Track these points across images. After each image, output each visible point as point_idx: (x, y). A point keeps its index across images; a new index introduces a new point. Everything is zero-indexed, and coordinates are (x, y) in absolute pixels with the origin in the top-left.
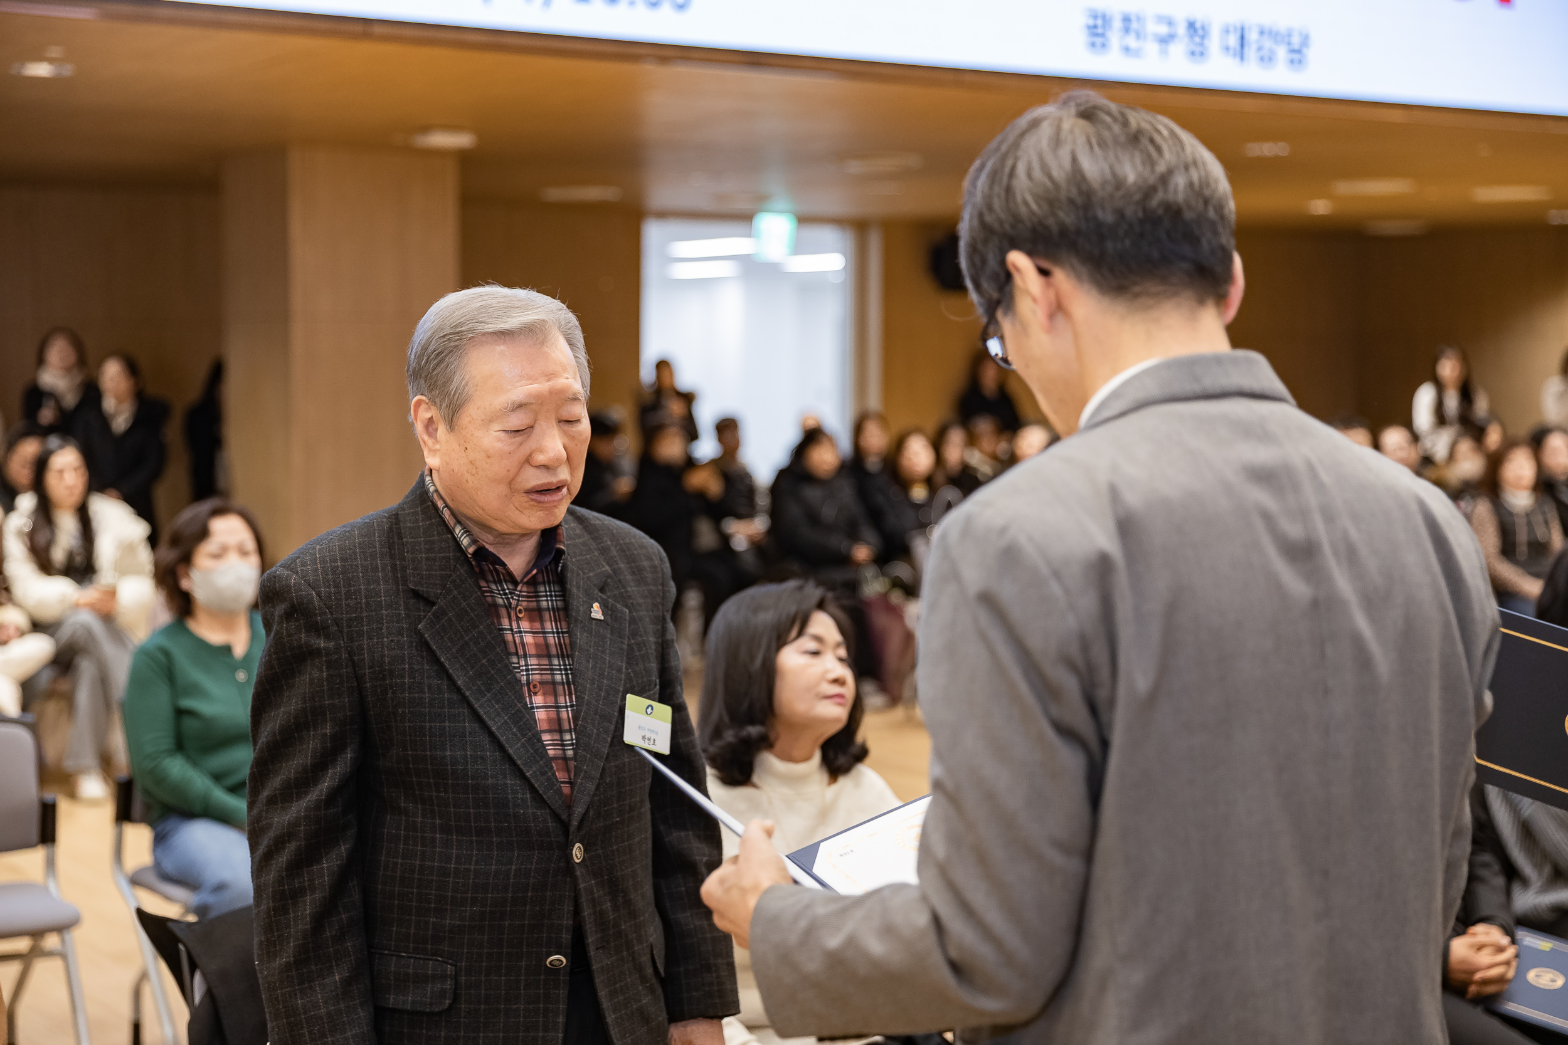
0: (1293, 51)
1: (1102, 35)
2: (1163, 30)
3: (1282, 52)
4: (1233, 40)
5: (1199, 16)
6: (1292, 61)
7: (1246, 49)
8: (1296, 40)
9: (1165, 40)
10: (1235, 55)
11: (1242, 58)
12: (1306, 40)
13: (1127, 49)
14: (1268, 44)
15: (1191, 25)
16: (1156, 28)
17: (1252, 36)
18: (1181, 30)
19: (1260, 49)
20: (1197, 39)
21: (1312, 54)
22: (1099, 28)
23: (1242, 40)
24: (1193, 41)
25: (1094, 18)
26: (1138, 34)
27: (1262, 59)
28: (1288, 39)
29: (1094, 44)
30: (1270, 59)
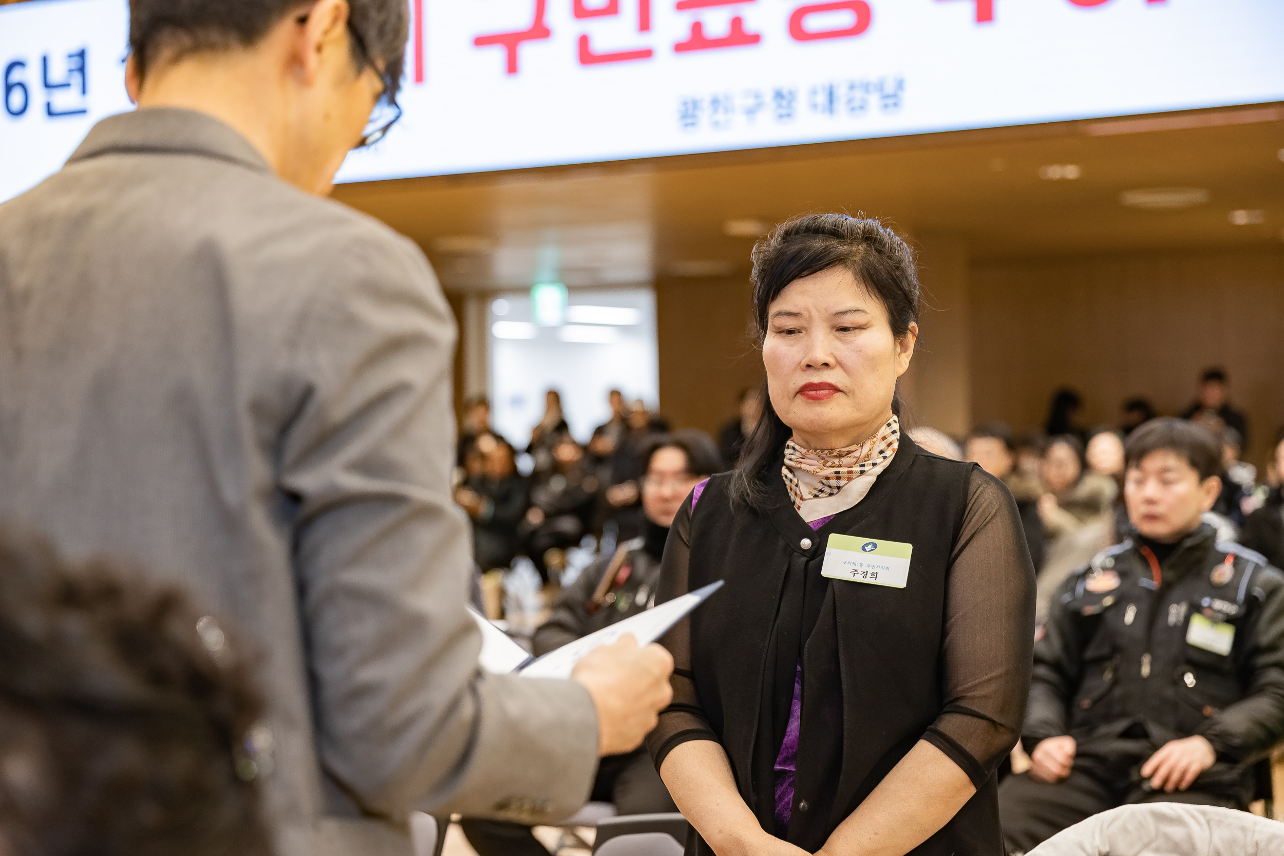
0: (888, 97)
1: (694, 116)
2: (751, 102)
3: (874, 100)
4: (821, 99)
5: (785, 85)
6: (886, 106)
7: (836, 105)
8: (890, 88)
9: (751, 112)
10: (823, 110)
11: (831, 111)
12: (900, 84)
14: (858, 94)
15: (779, 95)
16: (742, 102)
17: (842, 92)
18: (768, 98)
19: (850, 101)
20: (784, 103)
21: (907, 96)
22: (690, 112)
23: (831, 96)
24: (780, 106)
25: (685, 104)
26: (727, 110)
27: (853, 109)
28: (880, 87)
29: (686, 125)
30: (862, 108)
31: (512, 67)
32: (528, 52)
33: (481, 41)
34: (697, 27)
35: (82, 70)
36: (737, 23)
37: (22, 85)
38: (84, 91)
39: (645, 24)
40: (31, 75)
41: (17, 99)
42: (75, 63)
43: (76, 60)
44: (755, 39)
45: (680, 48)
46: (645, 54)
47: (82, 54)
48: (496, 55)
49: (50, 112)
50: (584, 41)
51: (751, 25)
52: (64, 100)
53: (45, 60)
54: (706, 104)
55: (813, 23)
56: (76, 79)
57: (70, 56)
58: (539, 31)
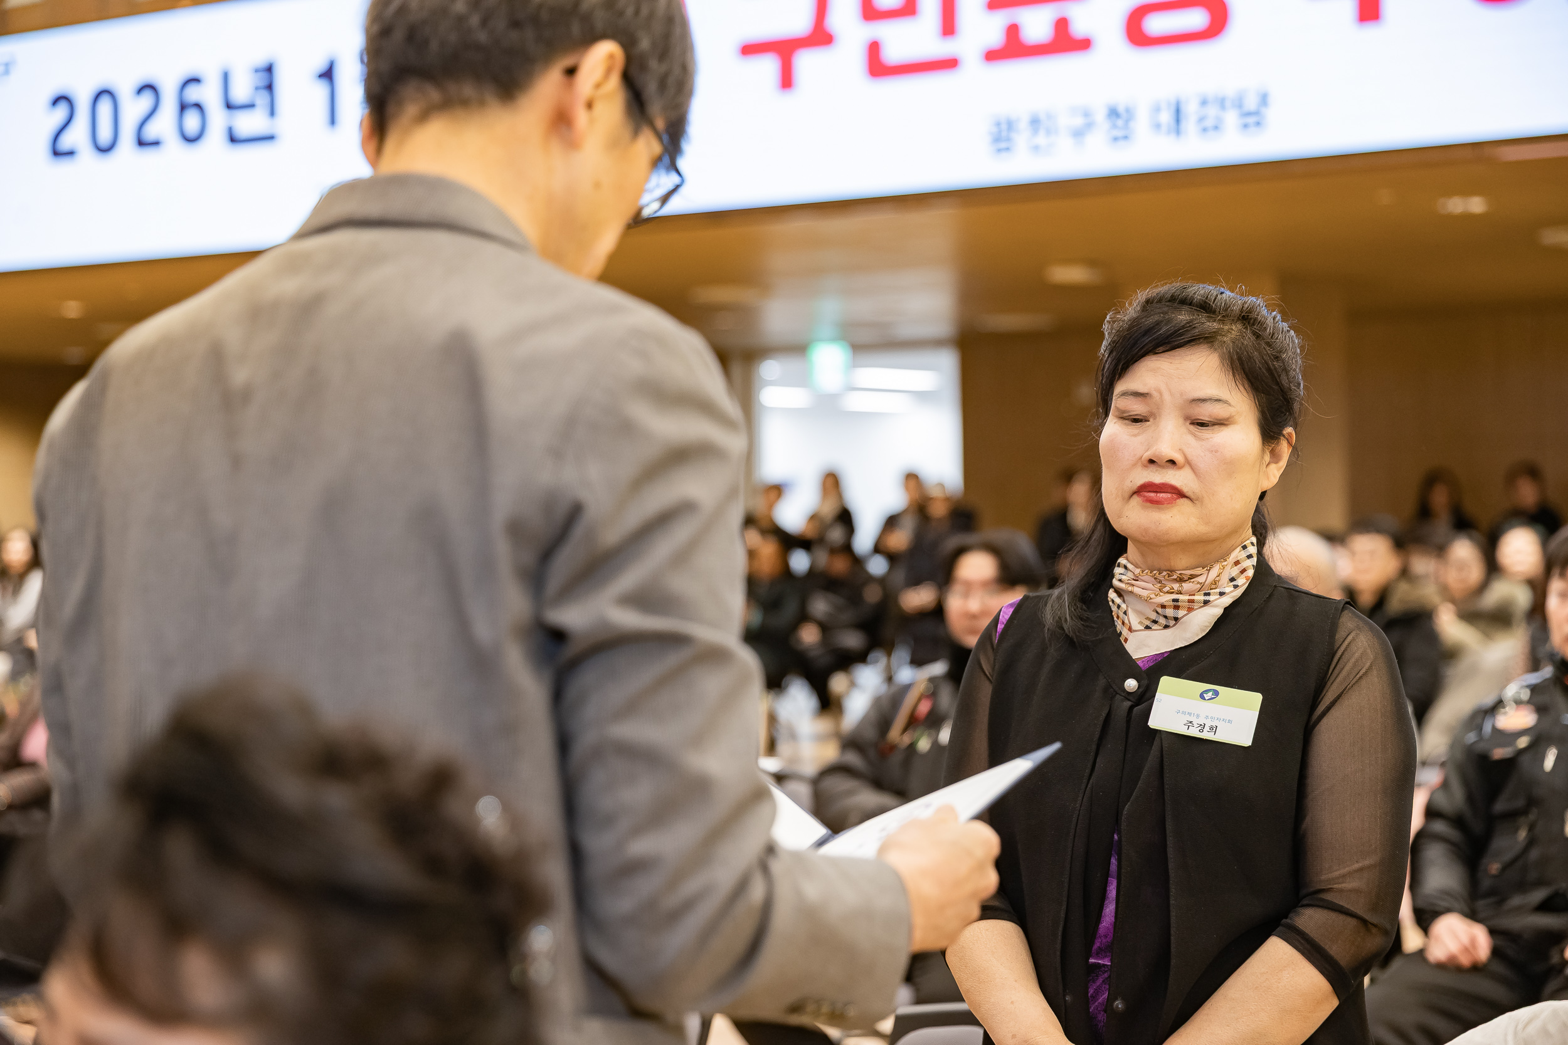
0: (1249, 114)
1: (1008, 139)
2: (1079, 121)
3: (1231, 118)
4: (1166, 117)
5: (1121, 102)
6: (1246, 126)
7: (1183, 124)
8: (1251, 104)
9: (1078, 134)
10: (1169, 132)
11: (1178, 132)
12: (1264, 99)
13: (1036, 148)
14: (1212, 111)
15: (1113, 113)
16: (1067, 121)
17: (1191, 109)
18: (1100, 116)
19: (1201, 119)
20: (1120, 122)
21: (1272, 114)
22: (1004, 134)
23: (1178, 114)
24: (1114, 126)
25: (998, 124)
26: (1049, 132)
27: (1205, 130)
28: (1239, 103)
29: (999, 150)
30: (1216, 128)
31: (787, 81)
32: (806, 61)
33: (750, 50)
34: (1013, 31)
35: (270, 87)
36: (1062, 25)
37: (198, 106)
38: (272, 113)
39: (949, 27)
40: (209, 94)
41: (192, 122)
42: (262, 79)
43: (264, 75)
44: (1084, 44)
45: (992, 56)
46: (950, 64)
47: (269, 69)
48: (768, 66)
49: (233, 139)
50: (874, 49)
51: (1079, 27)
53: (226, 77)
54: (1023, 125)
55: (1156, 24)
56: (262, 99)
57: (257, 71)
58: (820, 37)
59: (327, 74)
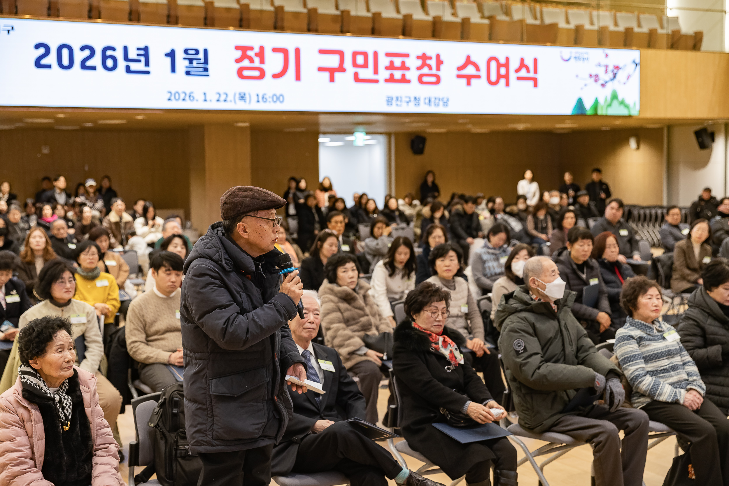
0: (445, 102)
1: (391, 102)
2: (407, 99)
3: (441, 103)
4: (427, 101)
6: (444, 105)
7: (431, 103)
8: (445, 100)
9: (408, 102)
10: (428, 104)
11: (430, 105)
12: (448, 99)
13: (397, 105)
14: (437, 101)
15: (415, 98)
16: (405, 99)
17: (432, 99)
18: (412, 99)
19: (435, 102)
21: (450, 103)
22: (390, 100)
23: (430, 100)
24: (416, 102)
25: (388, 97)
26: (400, 101)
27: (435, 105)
28: (442, 100)
29: (389, 104)
30: (438, 105)
31: (332, 79)
32: (337, 75)
33: (321, 69)
34: (392, 75)
35: (146, 56)
36: (403, 76)
37: (113, 58)
38: (148, 64)
39: (376, 72)
40: (119, 54)
41: (110, 63)
42: (142, 52)
44: (409, 81)
45: (386, 81)
46: (376, 81)
47: (146, 49)
48: (327, 75)
49: (129, 71)
50: (356, 75)
51: (408, 77)
52: (134, 66)
53: (125, 49)
54: (394, 98)
55: (425, 79)
56: (143, 59)
57: (140, 49)
58: (341, 69)
59: (171, 54)
